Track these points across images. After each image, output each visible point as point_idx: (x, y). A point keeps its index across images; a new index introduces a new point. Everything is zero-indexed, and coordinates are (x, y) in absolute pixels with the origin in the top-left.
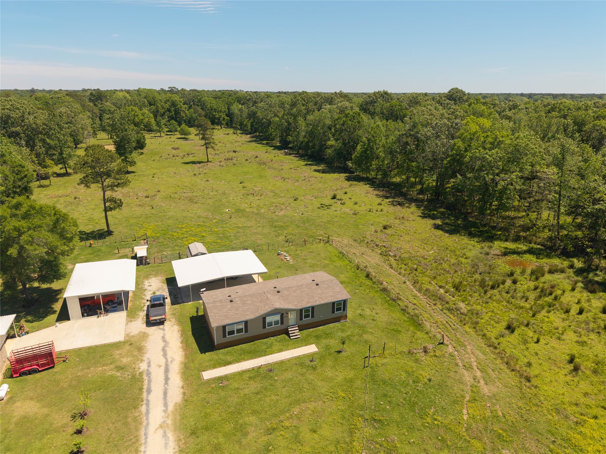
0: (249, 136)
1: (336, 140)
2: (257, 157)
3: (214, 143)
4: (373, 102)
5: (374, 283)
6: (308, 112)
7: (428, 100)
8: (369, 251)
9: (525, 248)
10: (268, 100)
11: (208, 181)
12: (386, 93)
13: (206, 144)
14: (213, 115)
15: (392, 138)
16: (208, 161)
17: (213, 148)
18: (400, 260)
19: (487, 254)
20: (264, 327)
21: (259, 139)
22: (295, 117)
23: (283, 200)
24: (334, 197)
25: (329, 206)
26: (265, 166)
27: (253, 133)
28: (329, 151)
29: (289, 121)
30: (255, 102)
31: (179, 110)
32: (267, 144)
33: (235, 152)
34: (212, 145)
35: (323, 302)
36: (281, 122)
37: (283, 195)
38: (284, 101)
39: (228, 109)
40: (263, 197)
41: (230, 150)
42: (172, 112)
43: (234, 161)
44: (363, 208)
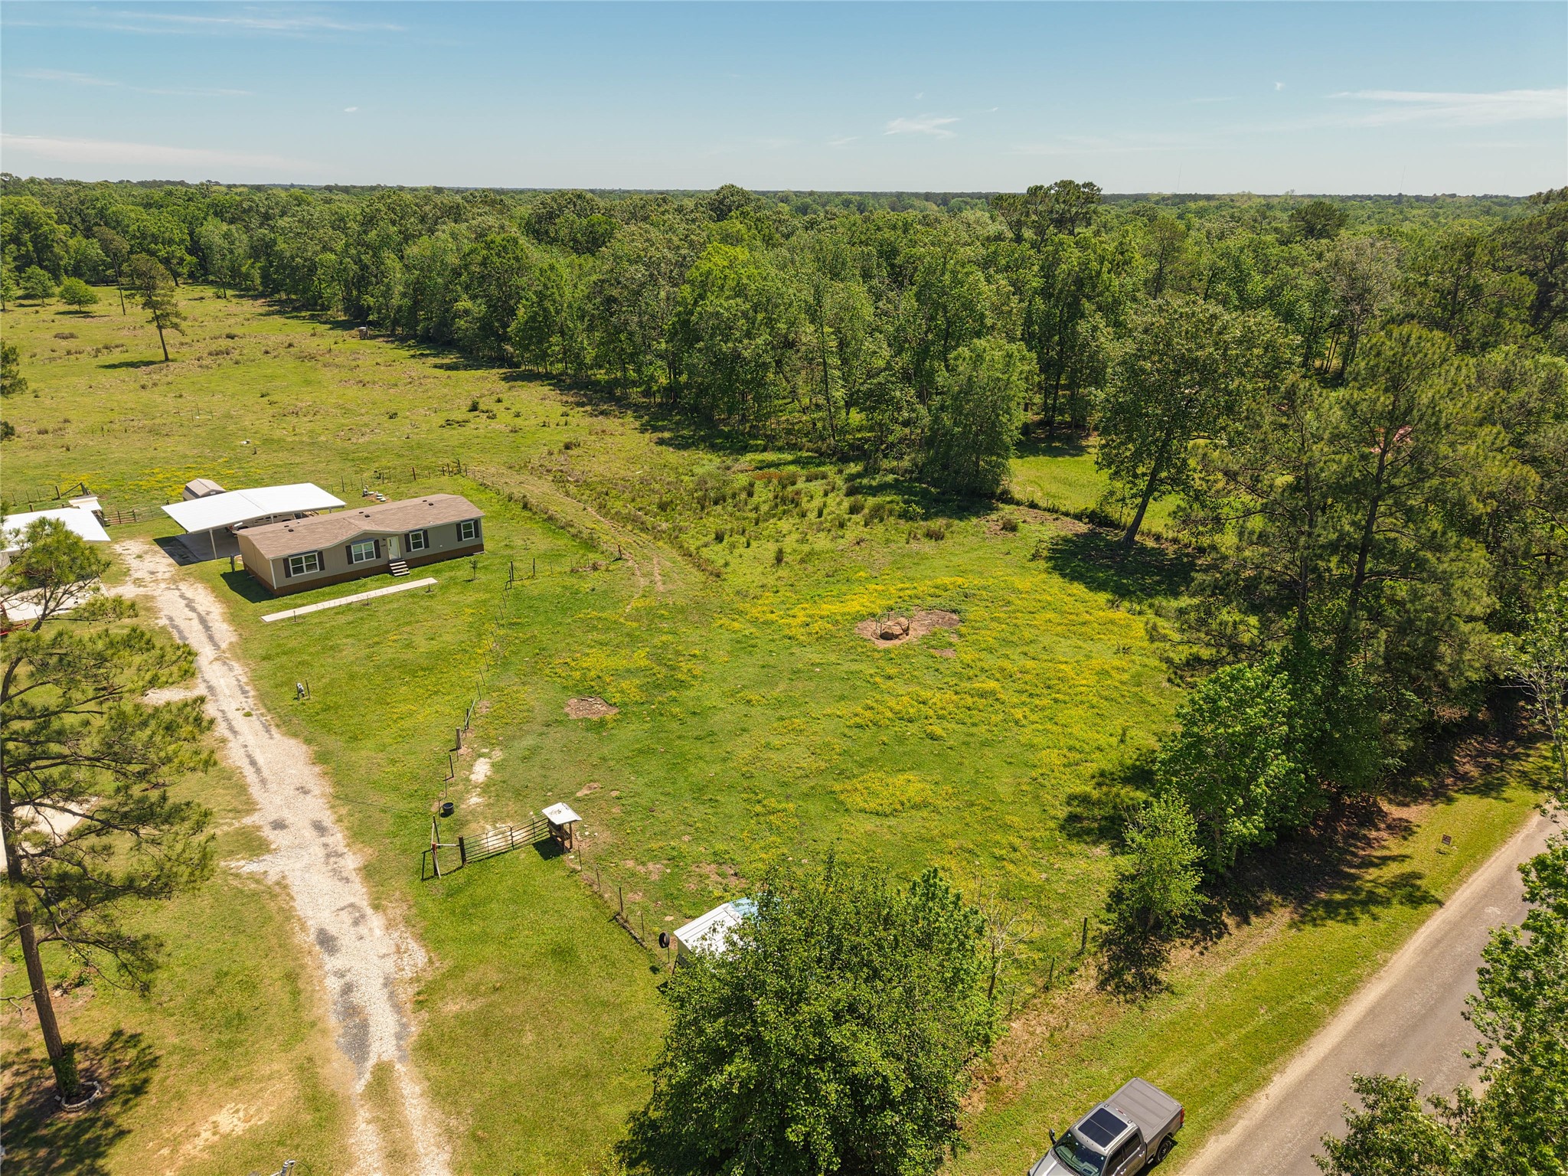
0: (260, 301)
1: (473, 298)
2: (290, 345)
3: (177, 315)
4: (551, 216)
5: (535, 513)
6: (407, 237)
7: (667, 211)
8: (533, 479)
9: (790, 458)
10: (303, 211)
11: (181, 396)
13: (157, 318)
15: (583, 289)
16: (168, 359)
17: (176, 326)
18: (583, 484)
19: (728, 468)
20: (350, 562)
21: (289, 309)
22: (376, 250)
23: (365, 419)
24: (474, 408)
25: (462, 423)
26: (314, 362)
27: (272, 294)
28: (461, 323)
29: (361, 260)
30: (267, 217)
31: (46, 238)
32: (312, 317)
33: (231, 337)
34: (175, 320)
35: (439, 522)
36: (341, 263)
37: (363, 411)
38: (343, 212)
39: (191, 234)
40: (318, 417)
41: (217, 334)
42: (25, 245)
43: (235, 355)
44: (533, 421)
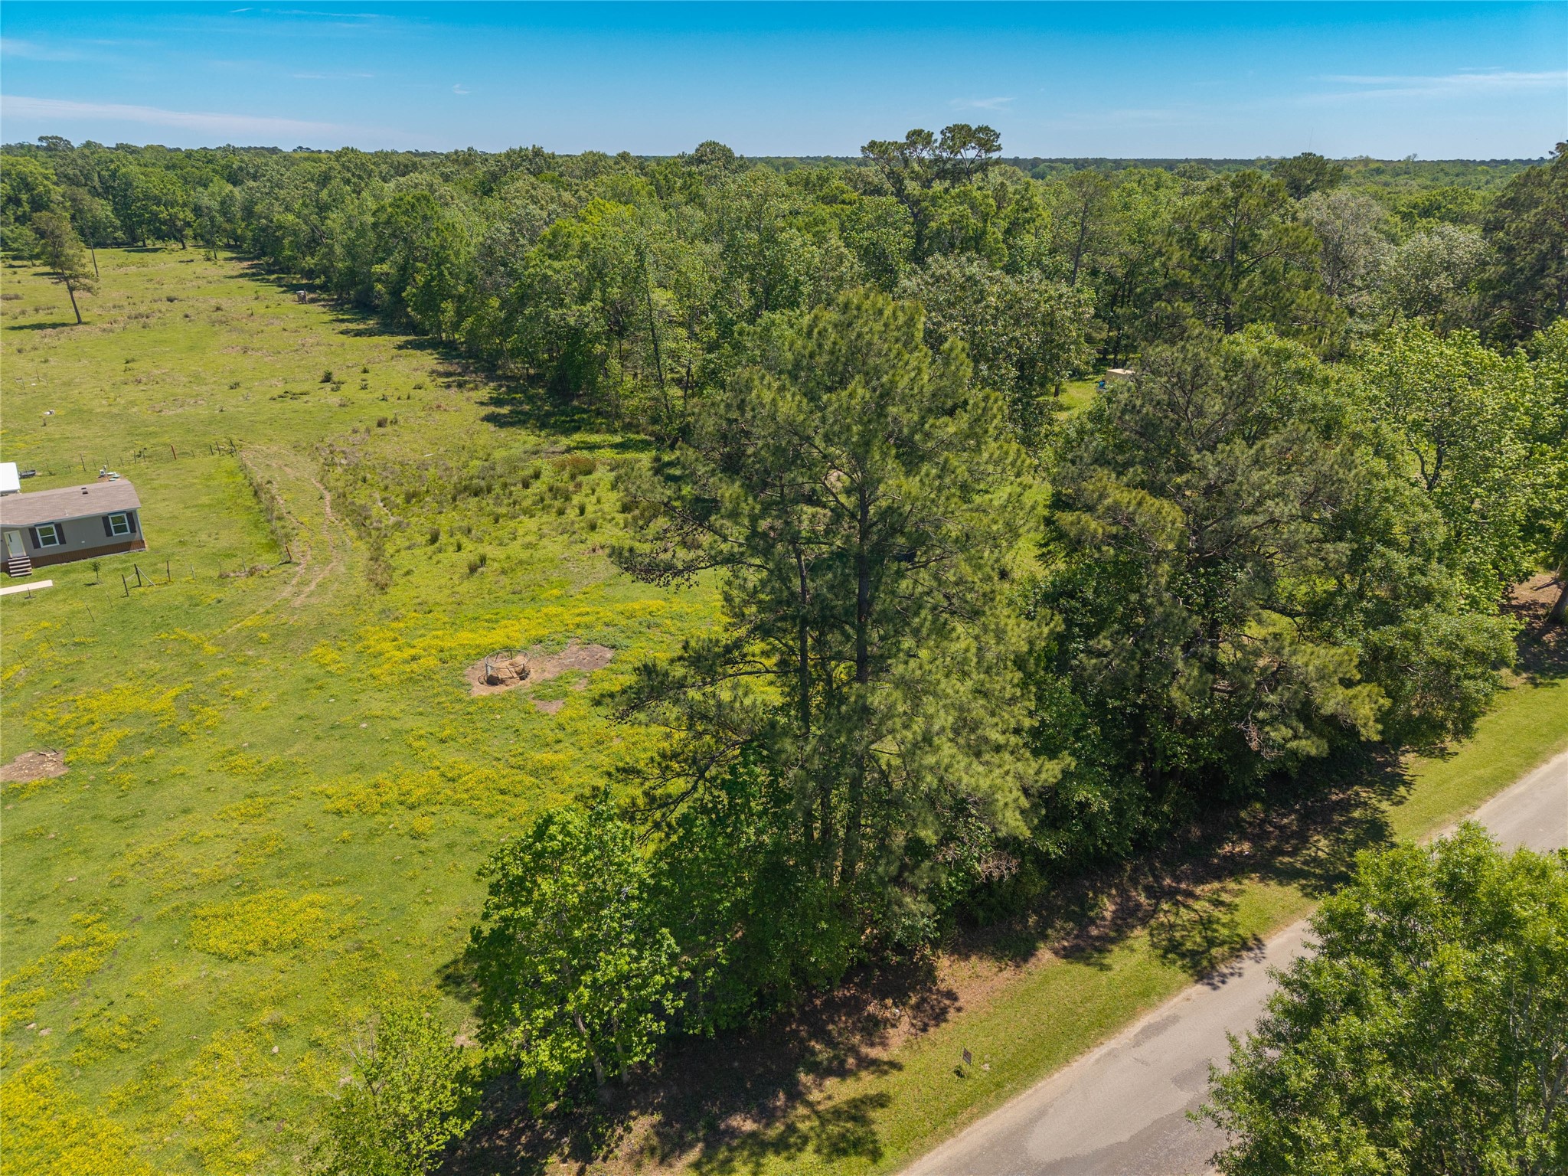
0: (246, 264)
2: (218, 309)
5: (259, 502)
8: (303, 462)
11: (46, 361)
12: (537, 153)
13: (66, 279)
14: (151, 212)
16: (80, 322)
21: (264, 272)
23: (204, 389)
24: (326, 379)
25: (299, 395)
26: (223, 327)
28: (379, 287)
31: (42, 199)
32: (277, 280)
33: (172, 300)
37: (212, 380)
40: (158, 386)
41: (164, 296)
43: (153, 319)
44: (377, 394)
